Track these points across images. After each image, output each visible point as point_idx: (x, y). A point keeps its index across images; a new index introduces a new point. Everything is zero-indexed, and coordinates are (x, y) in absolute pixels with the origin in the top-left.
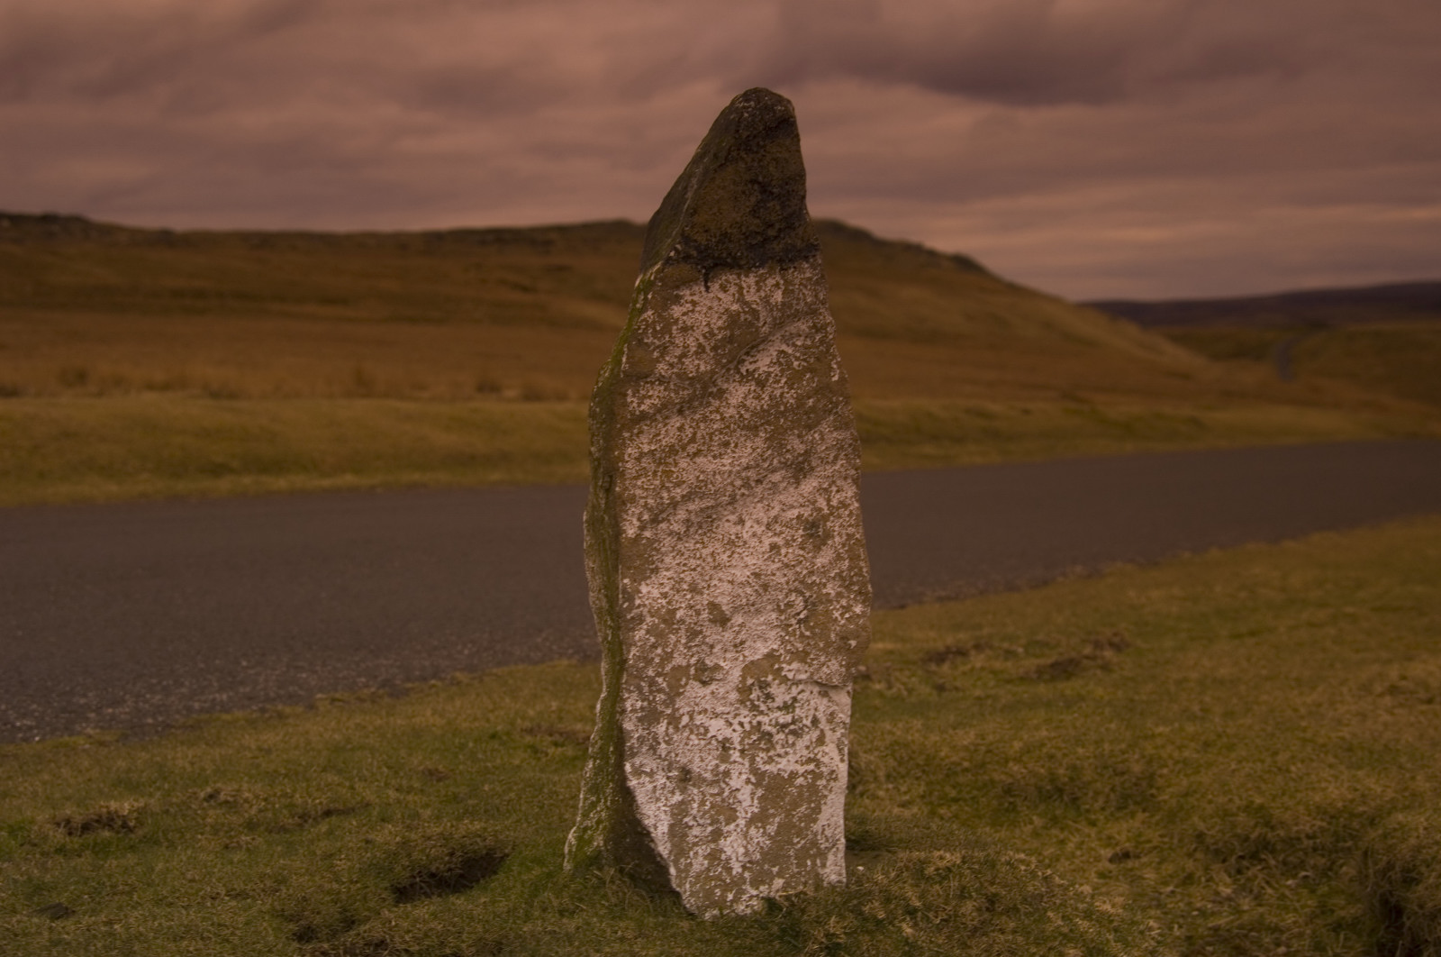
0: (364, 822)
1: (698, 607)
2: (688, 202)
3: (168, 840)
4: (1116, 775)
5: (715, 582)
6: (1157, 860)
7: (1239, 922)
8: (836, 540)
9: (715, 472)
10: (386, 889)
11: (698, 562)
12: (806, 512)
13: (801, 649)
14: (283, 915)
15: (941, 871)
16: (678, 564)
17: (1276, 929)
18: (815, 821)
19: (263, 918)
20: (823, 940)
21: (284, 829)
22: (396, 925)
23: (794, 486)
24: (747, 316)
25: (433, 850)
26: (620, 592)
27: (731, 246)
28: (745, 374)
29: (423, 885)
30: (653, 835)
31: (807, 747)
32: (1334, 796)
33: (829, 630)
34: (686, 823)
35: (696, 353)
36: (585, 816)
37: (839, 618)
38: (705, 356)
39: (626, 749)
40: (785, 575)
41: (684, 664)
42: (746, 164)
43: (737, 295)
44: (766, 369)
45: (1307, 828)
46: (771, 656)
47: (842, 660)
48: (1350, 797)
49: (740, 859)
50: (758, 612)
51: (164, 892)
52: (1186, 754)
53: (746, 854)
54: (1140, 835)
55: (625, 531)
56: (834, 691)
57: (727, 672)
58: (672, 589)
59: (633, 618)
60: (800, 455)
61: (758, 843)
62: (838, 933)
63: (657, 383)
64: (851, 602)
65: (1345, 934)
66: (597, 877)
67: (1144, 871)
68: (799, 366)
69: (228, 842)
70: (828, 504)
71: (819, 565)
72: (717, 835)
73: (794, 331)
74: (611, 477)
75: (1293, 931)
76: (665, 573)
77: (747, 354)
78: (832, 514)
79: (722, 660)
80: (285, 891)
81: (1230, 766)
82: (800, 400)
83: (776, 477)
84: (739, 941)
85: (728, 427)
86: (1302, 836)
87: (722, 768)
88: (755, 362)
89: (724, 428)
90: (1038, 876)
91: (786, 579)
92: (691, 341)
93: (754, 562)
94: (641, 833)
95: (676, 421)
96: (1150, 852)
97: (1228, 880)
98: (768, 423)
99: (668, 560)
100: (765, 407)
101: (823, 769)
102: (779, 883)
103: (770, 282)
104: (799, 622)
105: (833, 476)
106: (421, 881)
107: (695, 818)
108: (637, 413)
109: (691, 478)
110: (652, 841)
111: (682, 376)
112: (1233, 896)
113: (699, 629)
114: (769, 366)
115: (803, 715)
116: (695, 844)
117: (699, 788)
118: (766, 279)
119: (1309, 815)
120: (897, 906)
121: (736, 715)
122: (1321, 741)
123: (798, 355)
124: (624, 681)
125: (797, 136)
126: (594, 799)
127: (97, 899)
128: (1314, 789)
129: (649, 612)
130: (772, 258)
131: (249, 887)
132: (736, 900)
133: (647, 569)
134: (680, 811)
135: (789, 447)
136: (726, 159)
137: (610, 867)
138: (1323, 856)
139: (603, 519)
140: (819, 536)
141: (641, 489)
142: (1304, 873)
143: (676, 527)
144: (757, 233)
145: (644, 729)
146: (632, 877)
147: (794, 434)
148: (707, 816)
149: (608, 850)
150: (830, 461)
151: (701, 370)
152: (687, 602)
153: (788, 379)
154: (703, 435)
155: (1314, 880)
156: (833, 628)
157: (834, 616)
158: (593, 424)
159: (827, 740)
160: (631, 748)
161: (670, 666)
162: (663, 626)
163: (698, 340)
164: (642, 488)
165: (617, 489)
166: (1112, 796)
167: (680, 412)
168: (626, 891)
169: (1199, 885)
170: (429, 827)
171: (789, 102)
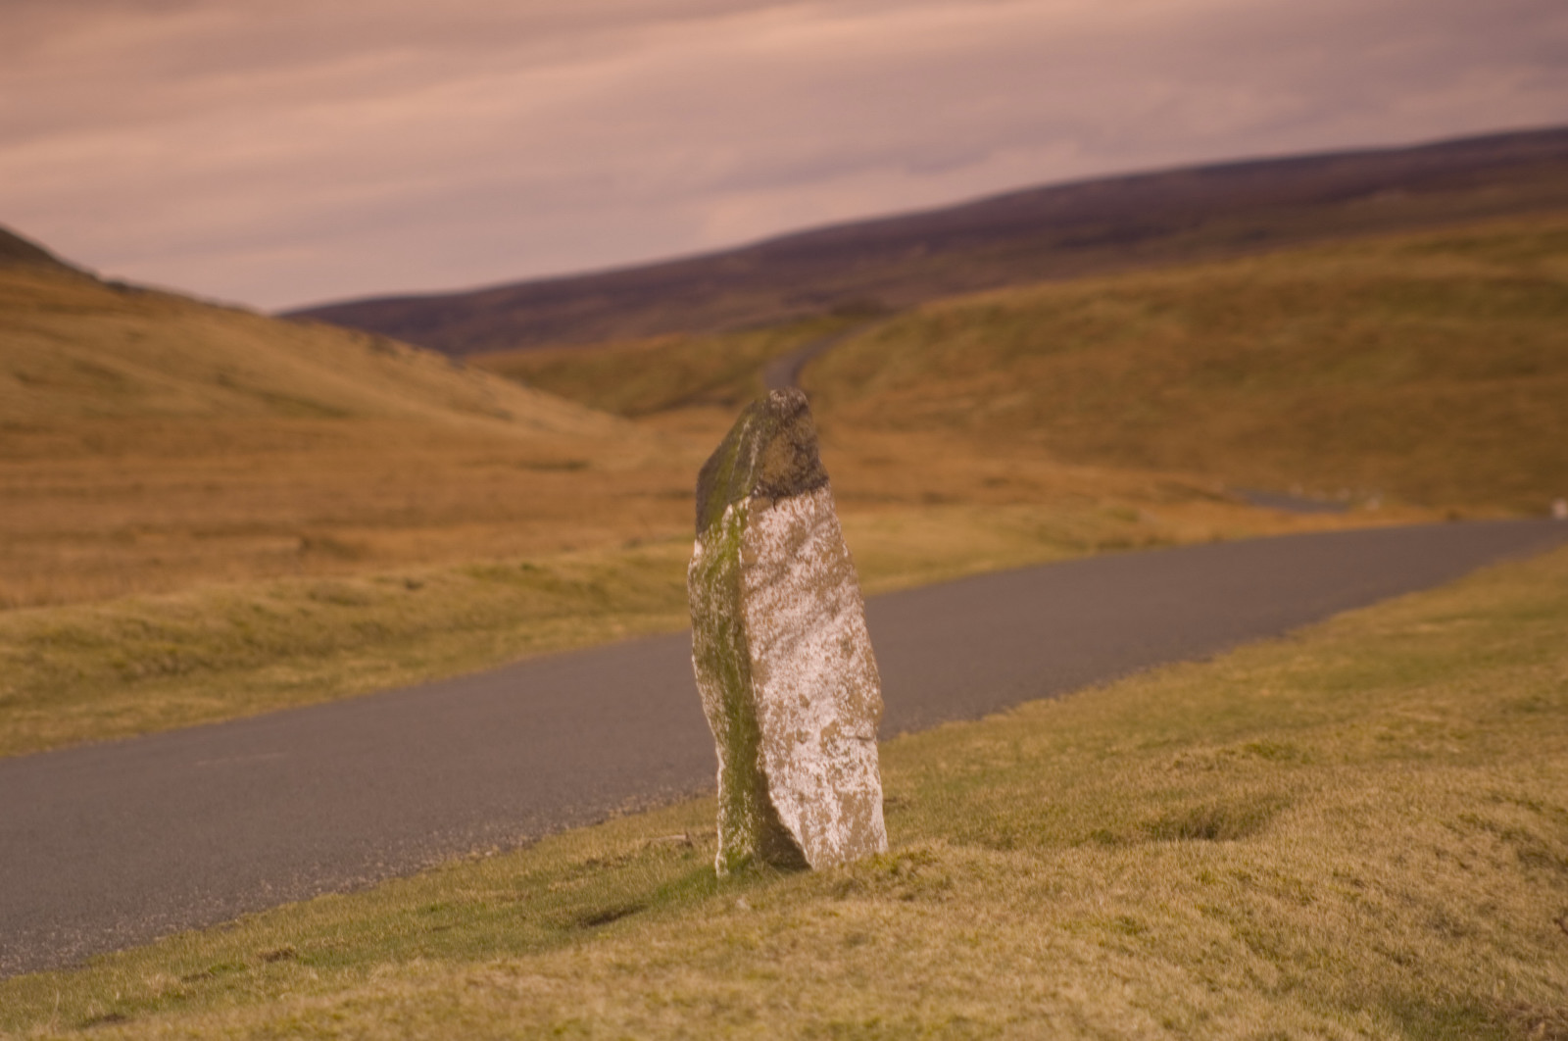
1: (794, 698)
2: (754, 460)
5: (800, 682)
8: (858, 651)
9: (793, 617)
11: (790, 672)
12: (840, 636)
13: (849, 718)
16: (780, 674)
18: (870, 820)
23: (832, 621)
24: (798, 524)
26: (753, 692)
27: (785, 484)
28: (799, 558)
30: (793, 831)
31: (860, 777)
33: (862, 705)
34: (807, 824)
35: (776, 549)
36: (727, 842)
37: (866, 697)
38: (781, 550)
39: (769, 784)
41: (791, 732)
43: (792, 512)
44: (809, 554)
46: (834, 724)
47: (870, 723)
49: (838, 843)
50: (824, 698)
53: (841, 840)
55: (752, 657)
56: (869, 742)
57: (813, 735)
58: (779, 688)
59: (762, 708)
60: (833, 602)
61: (845, 834)
63: (759, 569)
64: (871, 688)
68: (826, 550)
70: (851, 630)
71: (851, 666)
72: (823, 831)
73: (822, 529)
74: (740, 627)
76: (775, 680)
77: (800, 546)
78: (853, 636)
79: (809, 728)
82: (830, 570)
83: (823, 617)
85: (796, 590)
87: (819, 791)
88: (803, 550)
89: (794, 591)
91: (836, 676)
92: (773, 542)
93: (819, 668)
94: (783, 834)
95: (769, 590)
98: (816, 585)
99: (775, 672)
100: (813, 576)
101: (870, 789)
102: (859, 856)
103: (807, 502)
105: (851, 613)
107: (811, 821)
108: (751, 587)
109: (781, 622)
110: (792, 835)
111: (771, 563)
113: (796, 711)
114: (811, 552)
115: (854, 758)
117: (810, 804)
118: (805, 501)
121: (821, 760)
123: (825, 543)
129: (770, 703)
130: (806, 488)
133: (765, 679)
134: (803, 817)
135: (827, 598)
137: (760, 862)
139: (734, 653)
140: (849, 650)
141: (757, 630)
143: (778, 652)
144: (797, 474)
145: (777, 772)
146: (778, 863)
147: (829, 590)
148: (816, 820)
149: (756, 853)
150: (849, 604)
151: (780, 559)
152: (788, 696)
153: (822, 558)
154: (784, 597)
156: (864, 704)
157: (863, 697)
158: (720, 598)
159: (869, 771)
160: (772, 784)
161: (785, 734)
162: (778, 710)
163: (776, 541)
165: (744, 633)
167: (771, 584)
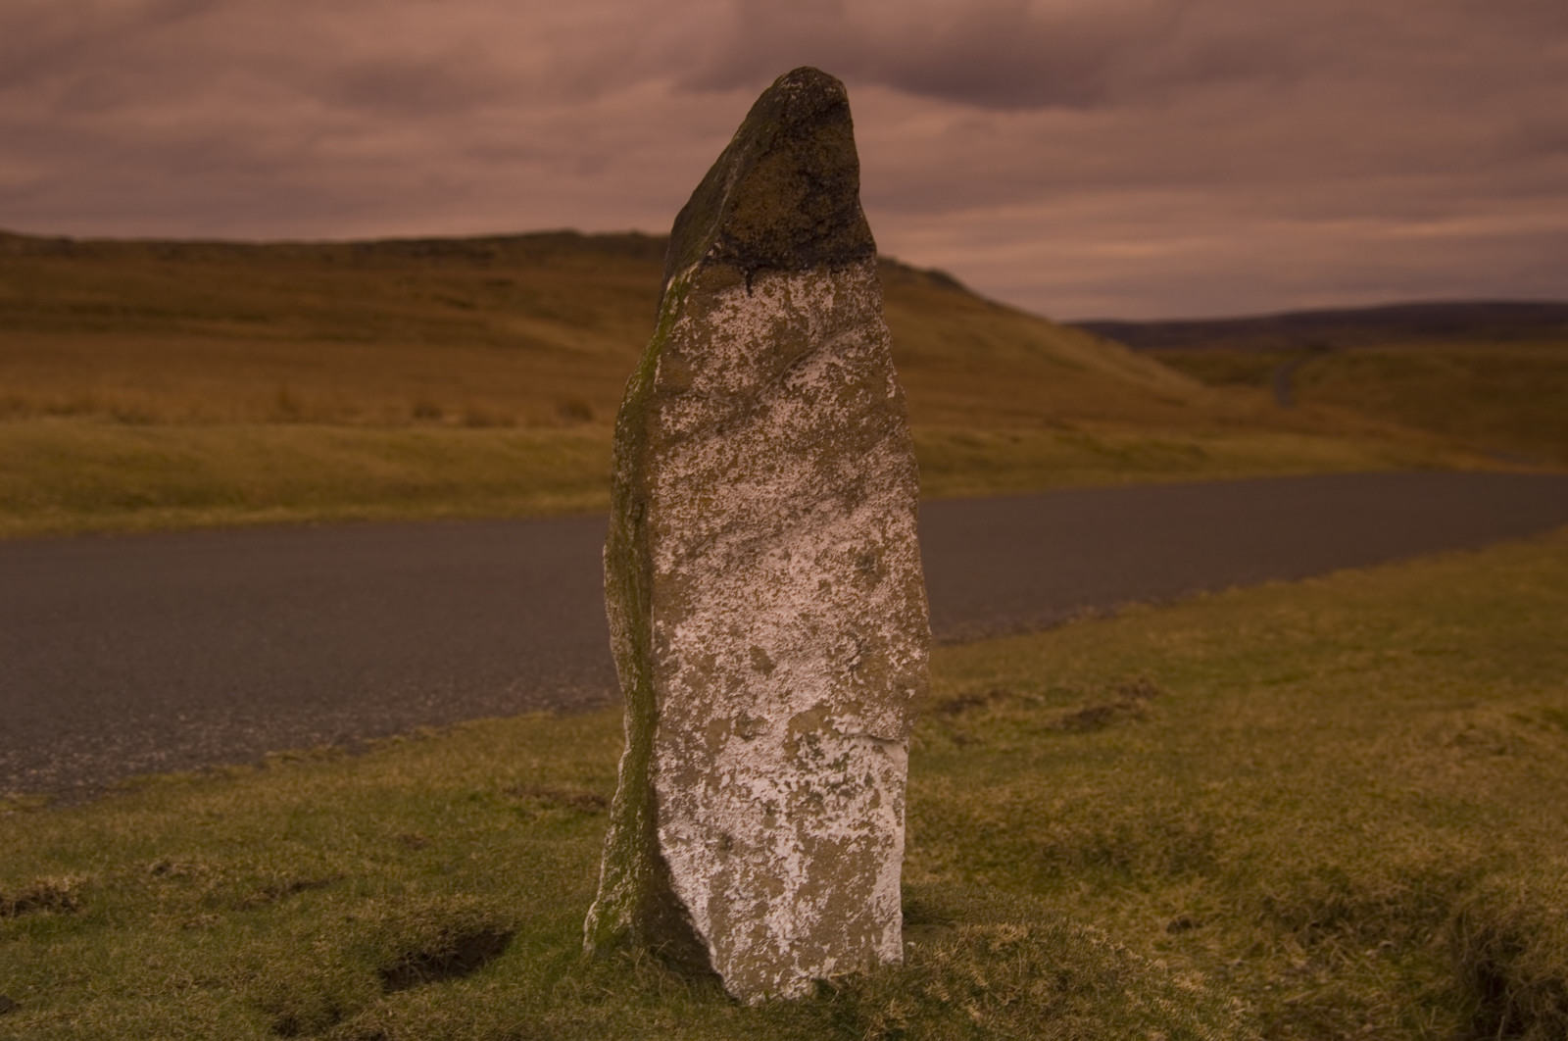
0: (342, 896)
1: (739, 652)
2: (727, 196)
3: (116, 920)
4: (1169, 835)
5: (758, 624)
6: (1221, 929)
7: (1317, 997)
8: (892, 576)
9: (758, 500)
10: (373, 973)
11: (740, 602)
12: (859, 545)
13: (853, 699)
14: (260, 1006)
15: (1007, 947)
16: (717, 604)
17: (1358, 1005)
18: (870, 891)
19: (239, 1009)
20: (884, 1026)
21: (248, 906)
22: (394, 1015)
23: (846, 515)
24: (795, 324)
25: (424, 928)
26: (653, 635)
27: (777, 244)
28: (791, 389)
29: (413, 968)
30: (691, 911)
31: (861, 810)
32: (1415, 857)
33: (885, 678)
34: (727, 896)
35: (738, 365)
36: (608, 889)
37: (896, 664)
38: (748, 368)
39: (660, 813)
40: (836, 616)
41: (724, 717)
42: (793, 152)
43: (783, 300)
44: (814, 384)
45: (1388, 893)
46: (820, 708)
47: (899, 711)
48: (1433, 857)
49: (788, 936)
50: (806, 657)
51: (123, 981)
52: (1246, 812)
53: (794, 930)
54: (1199, 902)
55: (658, 567)
56: (889, 746)
57: (772, 726)
58: (711, 632)
59: (667, 665)
60: (852, 481)
61: (808, 918)
62: (899, 1018)
63: (694, 399)
64: (909, 646)
65: (1437, 1009)
66: (624, 958)
67: (1208, 942)
68: (851, 381)
69: (186, 921)
70: (883, 536)
71: (874, 604)
72: (762, 909)
73: (846, 342)
74: (642, 505)
75: (1379, 1006)
76: (703, 614)
77: (794, 367)
78: (887, 547)
79: (766, 712)
80: (261, 978)
81: (1296, 825)
82: (853, 419)
83: (826, 506)
84: (789, 1029)
85: (774, 449)
86: (1383, 901)
87: (767, 834)
88: (803, 376)
89: (769, 451)
90: (1111, 951)
91: (837, 620)
92: (732, 352)
93: (802, 601)
94: (677, 909)
95: (715, 443)
96: (1212, 920)
97: (1301, 951)
98: (818, 445)
99: (706, 599)
100: (814, 426)
101: (878, 834)
102: (830, 962)
103: (820, 286)
104: (851, 669)
105: (888, 505)
106: (411, 963)
107: (737, 890)
108: (673, 433)
109: (732, 506)
110: (690, 917)
111: (722, 391)
112: (1308, 968)
113: (741, 677)
114: (818, 381)
115: (856, 774)
116: (738, 920)
117: (741, 857)
118: (815, 283)
119: (1389, 878)
120: (961, 986)
121: (782, 775)
122: (1393, 796)
123: (850, 368)
124: (657, 737)
125: (850, 121)
126: (618, 869)
127: (45, 990)
128: (1392, 849)
129: (685, 658)
130: (822, 259)
131: (220, 974)
132: (784, 982)
133: (682, 611)
134: (720, 883)
135: (840, 472)
136: (771, 146)
137: (639, 946)
138: (1405, 923)
139: (633, 552)
140: (873, 572)
141: (676, 518)
142: (1384, 942)
143: (715, 562)
144: (805, 230)
145: (679, 790)
146: (664, 958)
147: (845, 458)
148: (750, 888)
149: (636, 928)
150: (885, 488)
151: (743, 385)
152: (727, 647)
153: (840, 396)
154: (745, 459)
155: (1396, 949)
156: (889, 676)
157: (890, 663)
158: (620, 446)
159: (882, 801)
160: (666, 812)
161: (709, 719)
162: (700, 674)
163: (740, 350)
164: (678, 518)
165: (650, 519)
166: (1166, 858)
167: (720, 432)
168: (658, 973)
169: (1269, 955)
170: (416, 902)
171: (840, 83)
